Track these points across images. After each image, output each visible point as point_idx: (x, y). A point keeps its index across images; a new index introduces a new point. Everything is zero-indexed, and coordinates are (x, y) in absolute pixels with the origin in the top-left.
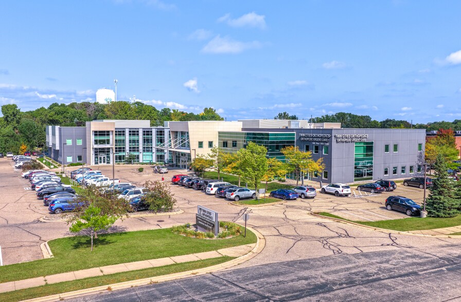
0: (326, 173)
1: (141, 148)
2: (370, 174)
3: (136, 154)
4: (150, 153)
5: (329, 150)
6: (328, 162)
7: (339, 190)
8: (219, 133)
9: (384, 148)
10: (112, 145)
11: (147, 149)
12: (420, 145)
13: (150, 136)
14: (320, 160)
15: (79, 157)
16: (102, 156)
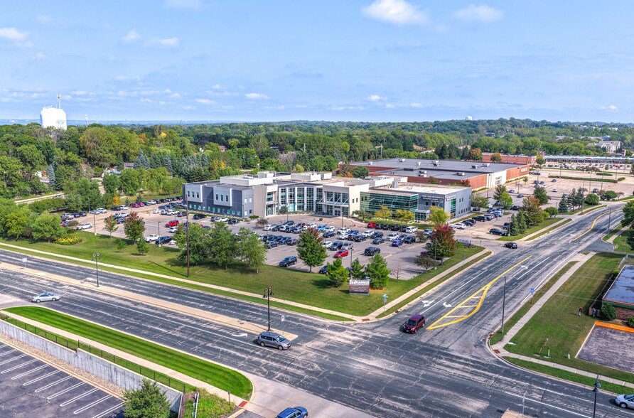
1: (287, 201)
3: (285, 205)
4: (293, 204)
5: (443, 205)
8: (361, 192)
9: (459, 200)
10: (274, 201)
11: (291, 202)
13: (293, 192)
15: (251, 211)
16: (270, 209)
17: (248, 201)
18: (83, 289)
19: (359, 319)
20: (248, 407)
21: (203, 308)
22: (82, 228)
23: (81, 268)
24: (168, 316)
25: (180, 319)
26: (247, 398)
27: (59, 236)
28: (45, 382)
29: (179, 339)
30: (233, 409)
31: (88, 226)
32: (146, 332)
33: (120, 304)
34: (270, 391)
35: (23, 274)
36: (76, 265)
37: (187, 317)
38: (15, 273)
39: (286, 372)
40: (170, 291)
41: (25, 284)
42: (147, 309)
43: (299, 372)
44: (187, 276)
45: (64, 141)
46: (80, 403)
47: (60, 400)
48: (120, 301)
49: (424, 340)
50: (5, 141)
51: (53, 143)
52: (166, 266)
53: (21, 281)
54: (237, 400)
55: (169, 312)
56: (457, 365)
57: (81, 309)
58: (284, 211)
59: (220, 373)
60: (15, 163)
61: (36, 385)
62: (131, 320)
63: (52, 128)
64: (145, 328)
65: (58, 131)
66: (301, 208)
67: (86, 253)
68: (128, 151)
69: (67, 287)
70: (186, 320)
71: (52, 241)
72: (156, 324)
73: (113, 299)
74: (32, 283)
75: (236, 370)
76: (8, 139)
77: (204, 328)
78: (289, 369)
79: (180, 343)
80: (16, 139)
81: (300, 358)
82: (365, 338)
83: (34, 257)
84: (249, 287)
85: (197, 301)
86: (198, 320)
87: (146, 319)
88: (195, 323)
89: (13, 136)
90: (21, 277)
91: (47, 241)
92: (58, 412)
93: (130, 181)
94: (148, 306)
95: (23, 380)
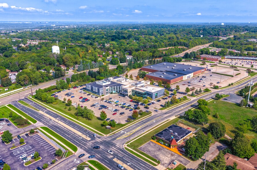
1: (113, 90)
2: (157, 97)
8: (132, 90)
9: (159, 93)
10: (109, 91)
13: (115, 88)
15: (102, 94)
16: (107, 93)
17: (101, 91)
18: (55, 122)
19: (105, 135)
20: (75, 154)
21: (77, 130)
22: (59, 99)
23: (57, 114)
24: (70, 132)
25: (71, 133)
26: (76, 152)
27: (53, 102)
28: (46, 145)
29: (70, 138)
30: (72, 154)
32: (64, 136)
33: (62, 127)
34: (80, 151)
35: (44, 115)
36: (55, 113)
37: (73, 132)
38: (43, 115)
39: (84, 147)
40: (72, 124)
41: (44, 119)
42: (66, 129)
43: (87, 148)
44: (77, 119)
46: (51, 150)
47: (48, 149)
48: (62, 126)
49: (113, 142)
52: (74, 115)
53: (44, 118)
54: (73, 152)
55: (70, 130)
56: (115, 148)
57: (54, 128)
58: (112, 93)
59: (73, 147)
61: (44, 146)
62: (62, 132)
63: (55, 53)
64: (64, 135)
65: (57, 54)
66: (117, 92)
67: (58, 109)
68: (77, 61)
69: (52, 121)
70: (73, 133)
71: (51, 103)
72: (66, 134)
73: (61, 126)
74: (46, 119)
75: (76, 146)
77: (75, 136)
78: (85, 147)
79: (69, 139)
81: (88, 144)
82: (103, 140)
83: (47, 109)
84: (88, 124)
85: (77, 128)
86: (75, 133)
87: (65, 132)
88: (74, 134)
90: (44, 116)
91: (50, 103)
92: (47, 151)
94: (67, 128)
95: (42, 144)
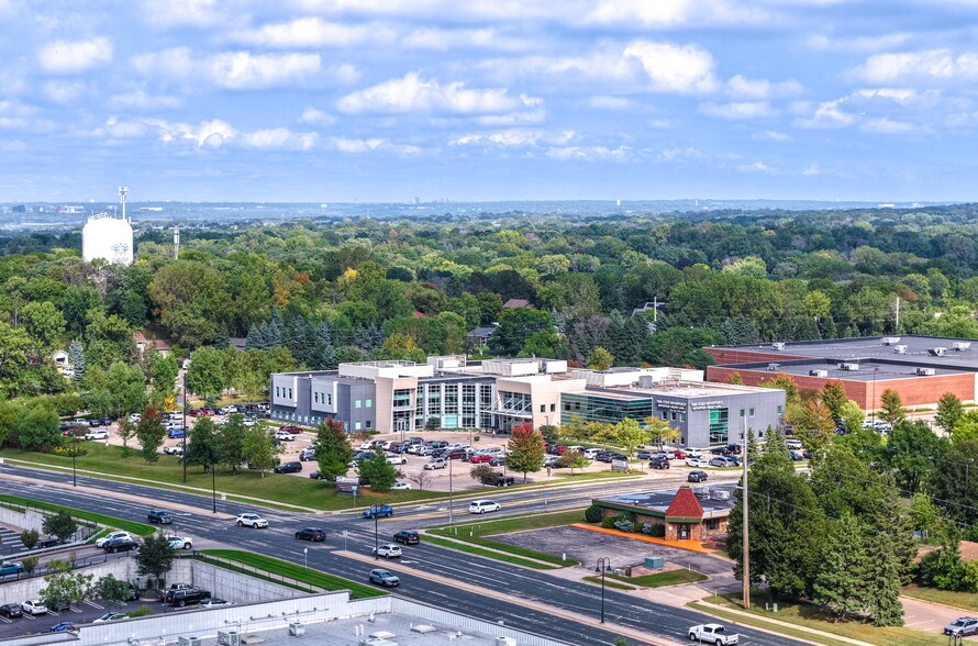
0: (683, 439)
1: (443, 409)
2: (726, 439)
3: (436, 416)
4: (454, 416)
5: (685, 417)
6: (684, 429)
7: (693, 453)
8: (562, 394)
9: (739, 413)
10: (412, 407)
11: (450, 410)
12: (780, 407)
13: (454, 393)
14: (677, 428)
15: (368, 424)
16: (401, 420)
17: (363, 403)
22: (93, 438)
31: (102, 435)
44: (183, 482)
45: (119, 292)
50: (9, 292)
51: (96, 296)
58: (433, 425)
60: (18, 336)
63: (101, 262)
65: (111, 268)
66: (468, 422)
76: (16, 287)
80: (30, 286)
89: (24, 280)
93: (206, 372)
